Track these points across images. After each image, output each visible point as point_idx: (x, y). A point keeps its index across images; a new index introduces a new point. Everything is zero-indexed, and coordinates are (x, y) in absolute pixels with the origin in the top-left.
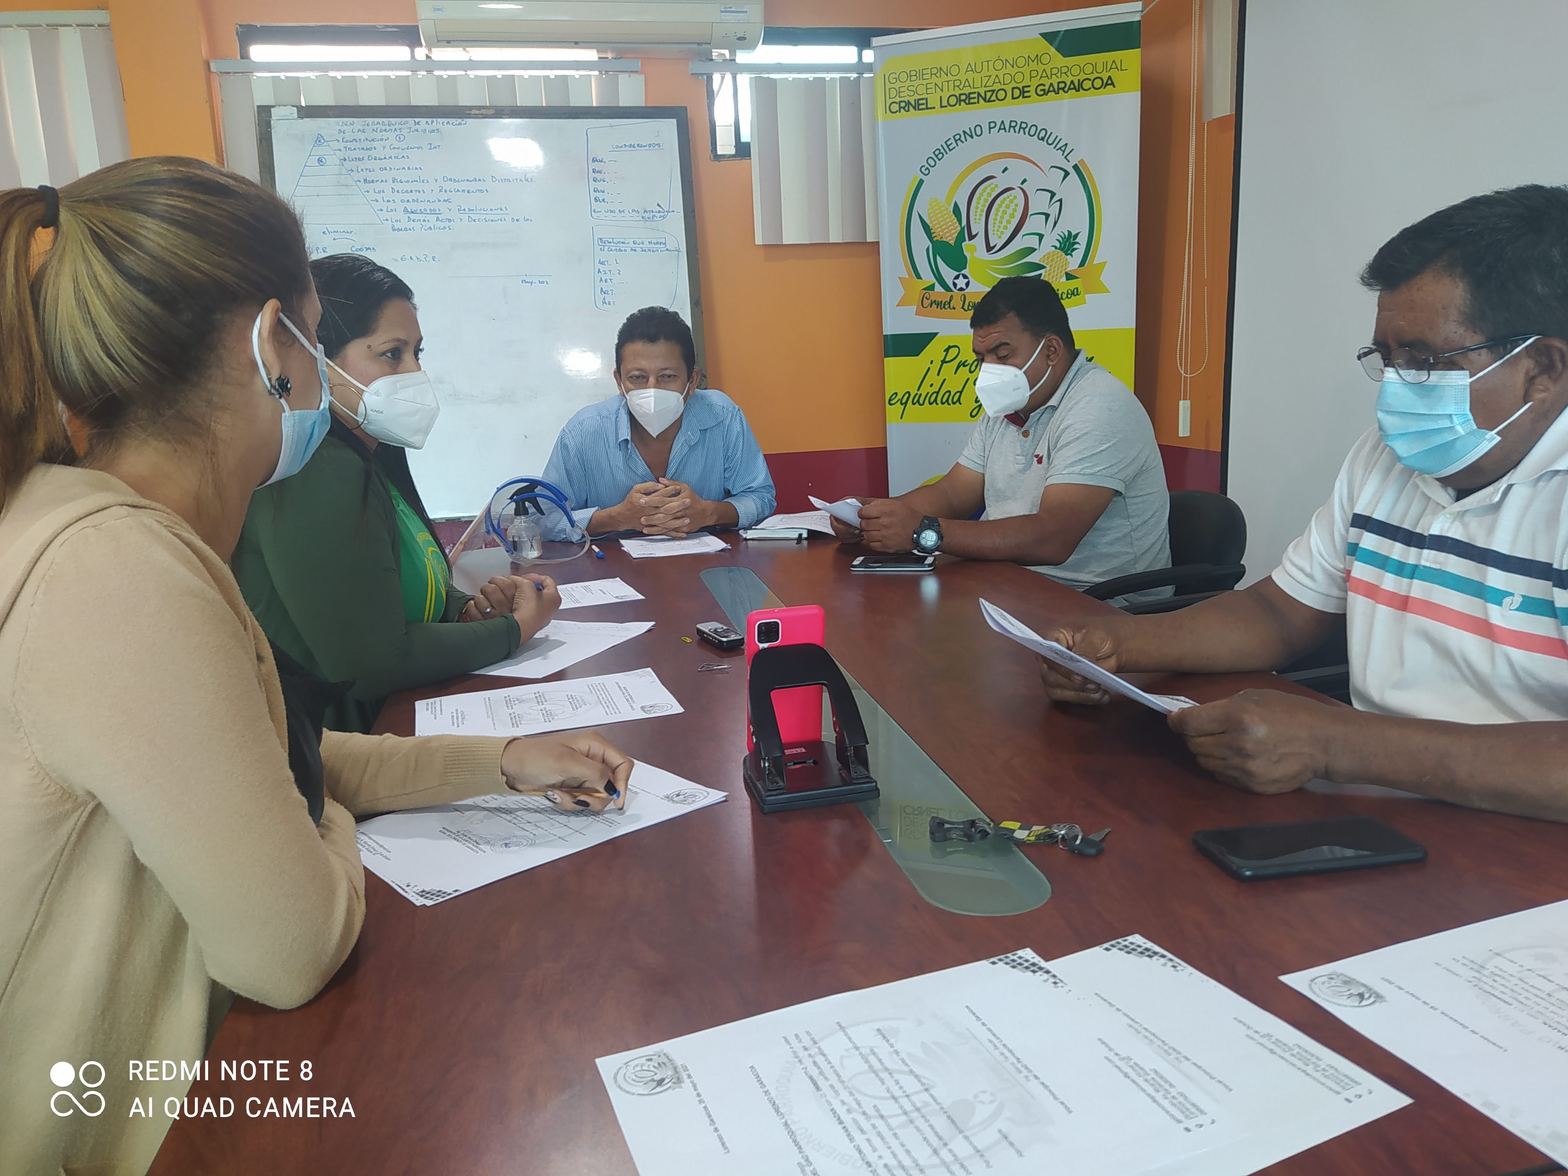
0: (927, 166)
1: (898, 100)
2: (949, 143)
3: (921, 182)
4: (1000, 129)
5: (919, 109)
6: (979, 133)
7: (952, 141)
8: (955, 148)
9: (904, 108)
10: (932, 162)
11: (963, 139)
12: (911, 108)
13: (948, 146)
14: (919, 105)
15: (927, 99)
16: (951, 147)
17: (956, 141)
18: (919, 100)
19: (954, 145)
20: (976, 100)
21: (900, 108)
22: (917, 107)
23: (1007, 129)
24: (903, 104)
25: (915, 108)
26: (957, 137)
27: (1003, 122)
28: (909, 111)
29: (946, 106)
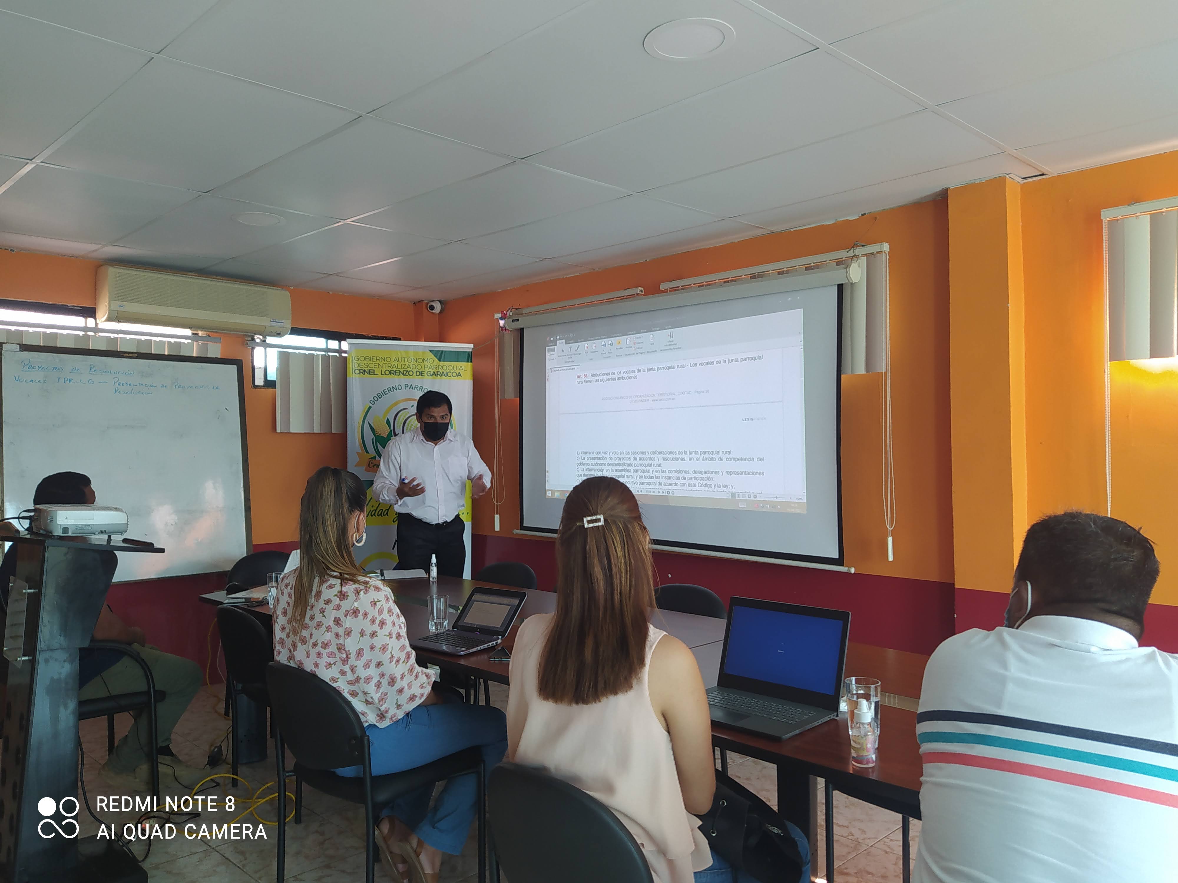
0: (373, 400)
1: (359, 368)
2: (385, 391)
3: (370, 407)
4: (410, 388)
5: (370, 374)
6: (400, 388)
7: (387, 390)
8: (387, 394)
9: (362, 373)
10: (376, 399)
11: (392, 390)
12: (366, 373)
13: (384, 392)
14: (370, 372)
15: (374, 370)
16: (386, 393)
17: (388, 390)
18: (370, 370)
19: (388, 392)
20: (399, 374)
21: (360, 372)
22: (369, 372)
23: (414, 388)
24: (362, 371)
25: (368, 374)
26: (389, 389)
27: (411, 385)
28: (365, 374)
29: (384, 375)
